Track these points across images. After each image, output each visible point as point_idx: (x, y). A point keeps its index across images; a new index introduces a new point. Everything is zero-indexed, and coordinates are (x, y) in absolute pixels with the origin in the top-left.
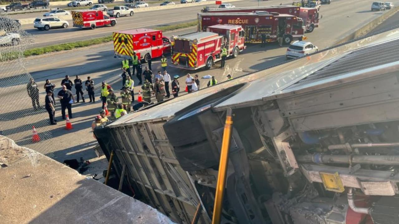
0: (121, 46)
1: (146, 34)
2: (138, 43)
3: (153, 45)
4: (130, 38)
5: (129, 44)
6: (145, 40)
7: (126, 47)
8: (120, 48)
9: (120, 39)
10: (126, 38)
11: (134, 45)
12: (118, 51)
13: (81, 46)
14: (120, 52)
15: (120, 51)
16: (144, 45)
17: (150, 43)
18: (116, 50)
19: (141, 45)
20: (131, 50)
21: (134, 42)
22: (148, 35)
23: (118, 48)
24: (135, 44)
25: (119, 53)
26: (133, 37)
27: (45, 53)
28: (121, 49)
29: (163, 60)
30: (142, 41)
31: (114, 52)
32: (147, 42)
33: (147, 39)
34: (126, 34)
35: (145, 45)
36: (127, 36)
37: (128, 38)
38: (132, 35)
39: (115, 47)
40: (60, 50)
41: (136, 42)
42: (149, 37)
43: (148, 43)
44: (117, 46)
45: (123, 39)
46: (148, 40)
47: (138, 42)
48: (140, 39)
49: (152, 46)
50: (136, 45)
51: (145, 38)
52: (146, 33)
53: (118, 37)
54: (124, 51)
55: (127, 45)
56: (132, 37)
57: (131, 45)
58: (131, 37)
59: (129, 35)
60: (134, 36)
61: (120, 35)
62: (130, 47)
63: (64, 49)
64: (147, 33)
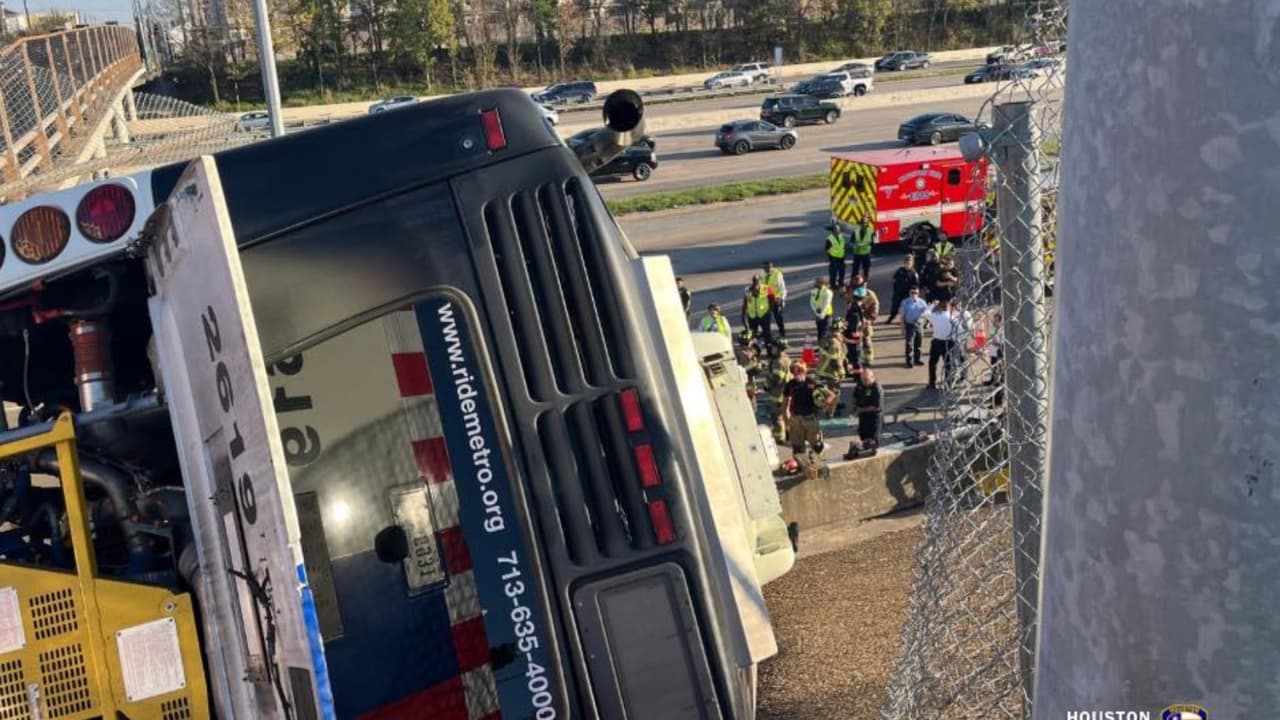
0: (847, 198)
1: (926, 166)
2: (894, 191)
3: (948, 199)
4: (870, 176)
5: (867, 194)
6: (921, 183)
7: (859, 201)
8: (844, 203)
9: (847, 176)
10: (861, 174)
11: (879, 196)
12: (839, 212)
13: (772, 193)
14: (844, 217)
15: (843, 211)
16: (915, 197)
17: (937, 193)
18: (835, 209)
19: (904, 197)
20: (871, 210)
21: (882, 188)
22: (933, 167)
23: (840, 203)
24: (883, 193)
25: (839, 217)
26: (879, 171)
27: (671, 206)
28: (847, 206)
29: (943, 248)
30: (910, 186)
31: (829, 213)
32: (927, 188)
33: (928, 179)
34: (861, 164)
35: (918, 198)
36: (863, 171)
37: (866, 175)
38: (877, 167)
39: (833, 198)
40: (711, 202)
41: (888, 189)
42: (937, 175)
43: (930, 191)
44: (838, 196)
45: (853, 177)
46: (931, 183)
47: (896, 187)
48: (903, 179)
49: (944, 202)
50: (888, 197)
51: (922, 177)
52: (926, 162)
53: (841, 170)
54: (852, 213)
55: (863, 195)
56: (876, 173)
57: (871, 196)
58: (872, 173)
59: (869, 166)
60: (884, 170)
61: (850, 165)
62: (870, 200)
63: (721, 198)
64: (930, 162)
